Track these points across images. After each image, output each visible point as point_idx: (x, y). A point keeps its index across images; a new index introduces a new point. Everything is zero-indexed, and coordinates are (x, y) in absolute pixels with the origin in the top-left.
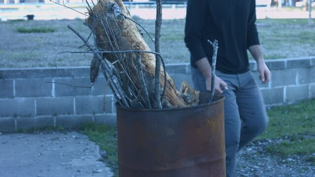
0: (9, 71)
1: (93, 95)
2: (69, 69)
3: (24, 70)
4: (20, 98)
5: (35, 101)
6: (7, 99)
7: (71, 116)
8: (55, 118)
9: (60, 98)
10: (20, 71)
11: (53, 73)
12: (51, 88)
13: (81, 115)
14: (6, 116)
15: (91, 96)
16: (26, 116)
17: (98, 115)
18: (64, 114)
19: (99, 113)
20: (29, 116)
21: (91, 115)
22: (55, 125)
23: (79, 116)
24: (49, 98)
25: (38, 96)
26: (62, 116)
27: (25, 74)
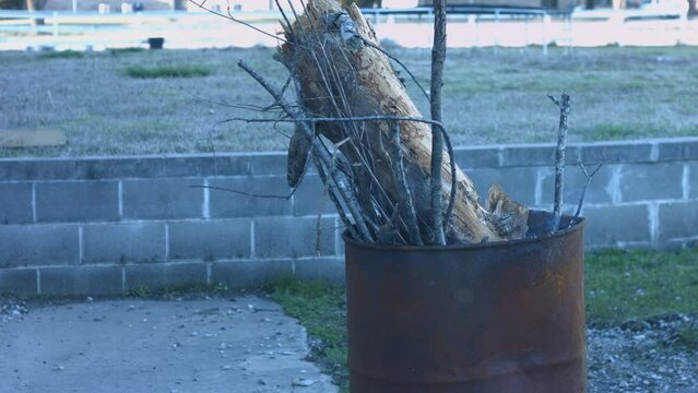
0: (109, 161)
1: (294, 215)
2: (240, 158)
3: (143, 159)
4: (132, 221)
5: (167, 227)
6: (104, 223)
7: (243, 260)
8: (209, 265)
9: (221, 220)
10: (134, 161)
11: (206, 166)
12: (202, 199)
13: (268, 260)
14: (103, 260)
15: (289, 218)
16: (146, 261)
17: (303, 258)
18: (230, 257)
19: (307, 255)
20: (154, 261)
21: (289, 259)
22: (209, 281)
23: (262, 260)
24: (197, 220)
25: (172, 217)
26: (226, 260)
27: (144, 168)
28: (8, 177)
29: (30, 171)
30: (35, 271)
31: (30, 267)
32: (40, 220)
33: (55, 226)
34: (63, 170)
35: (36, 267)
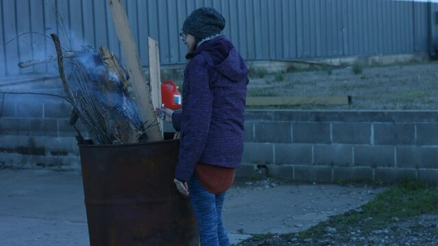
0: (326, 112)
1: (417, 145)
2: (389, 113)
4: (337, 144)
5: (353, 148)
6: (324, 145)
7: (391, 168)
8: (374, 170)
9: (380, 146)
10: (338, 112)
11: (373, 116)
12: (370, 134)
13: (404, 169)
14: (323, 164)
15: (414, 147)
16: (343, 166)
17: (421, 169)
18: (384, 166)
19: (424, 167)
20: (347, 165)
21: (415, 169)
22: (374, 179)
23: (400, 169)
24: (367, 145)
25: (356, 143)
26: (382, 168)
27: (342, 117)
28: (280, 119)
29: (290, 116)
30: (292, 168)
31: (290, 165)
32: (295, 142)
33: (301, 145)
34: (305, 117)
35: (293, 166)
